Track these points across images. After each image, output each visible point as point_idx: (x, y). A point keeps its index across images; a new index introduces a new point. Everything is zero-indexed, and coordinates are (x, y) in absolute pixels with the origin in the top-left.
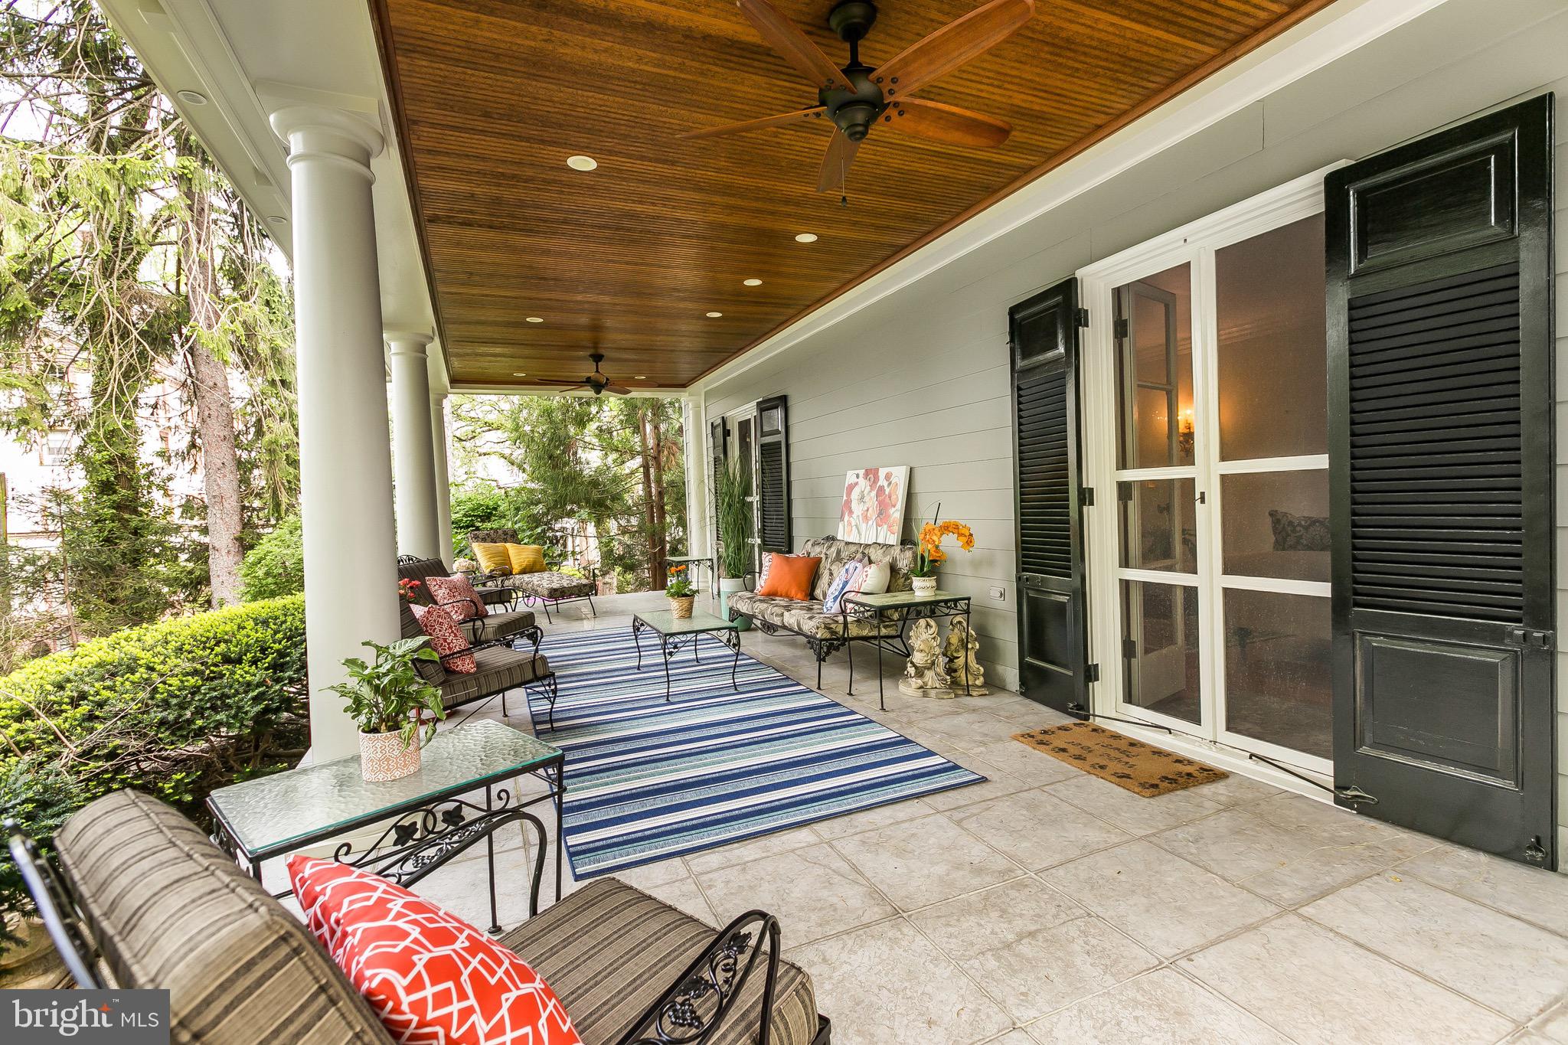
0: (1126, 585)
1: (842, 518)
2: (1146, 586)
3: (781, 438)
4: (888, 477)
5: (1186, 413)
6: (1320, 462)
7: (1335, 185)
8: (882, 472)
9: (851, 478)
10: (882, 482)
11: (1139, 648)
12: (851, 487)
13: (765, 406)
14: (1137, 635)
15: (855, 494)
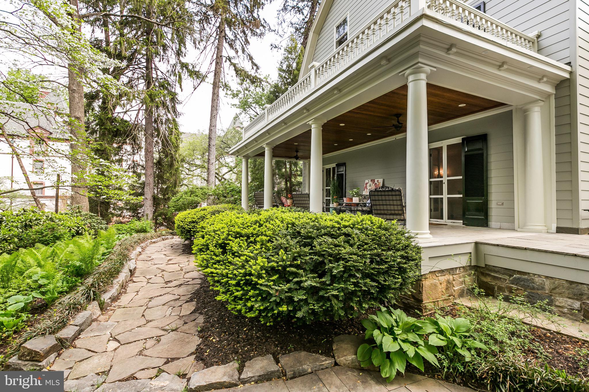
0: (430, 199)
1: (364, 190)
2: (434, 198)
3: (344, 173)
4: (378, 181)
5: (442, 172)
6: (461, 177)
7: (463, 139)
8: (376, 180)
9: (367, 181)
10: (376, 182)
11: (433, 210)
12: (367, 184)
13: (338, 165)
14: (432, 208)
15: (368, 185)
